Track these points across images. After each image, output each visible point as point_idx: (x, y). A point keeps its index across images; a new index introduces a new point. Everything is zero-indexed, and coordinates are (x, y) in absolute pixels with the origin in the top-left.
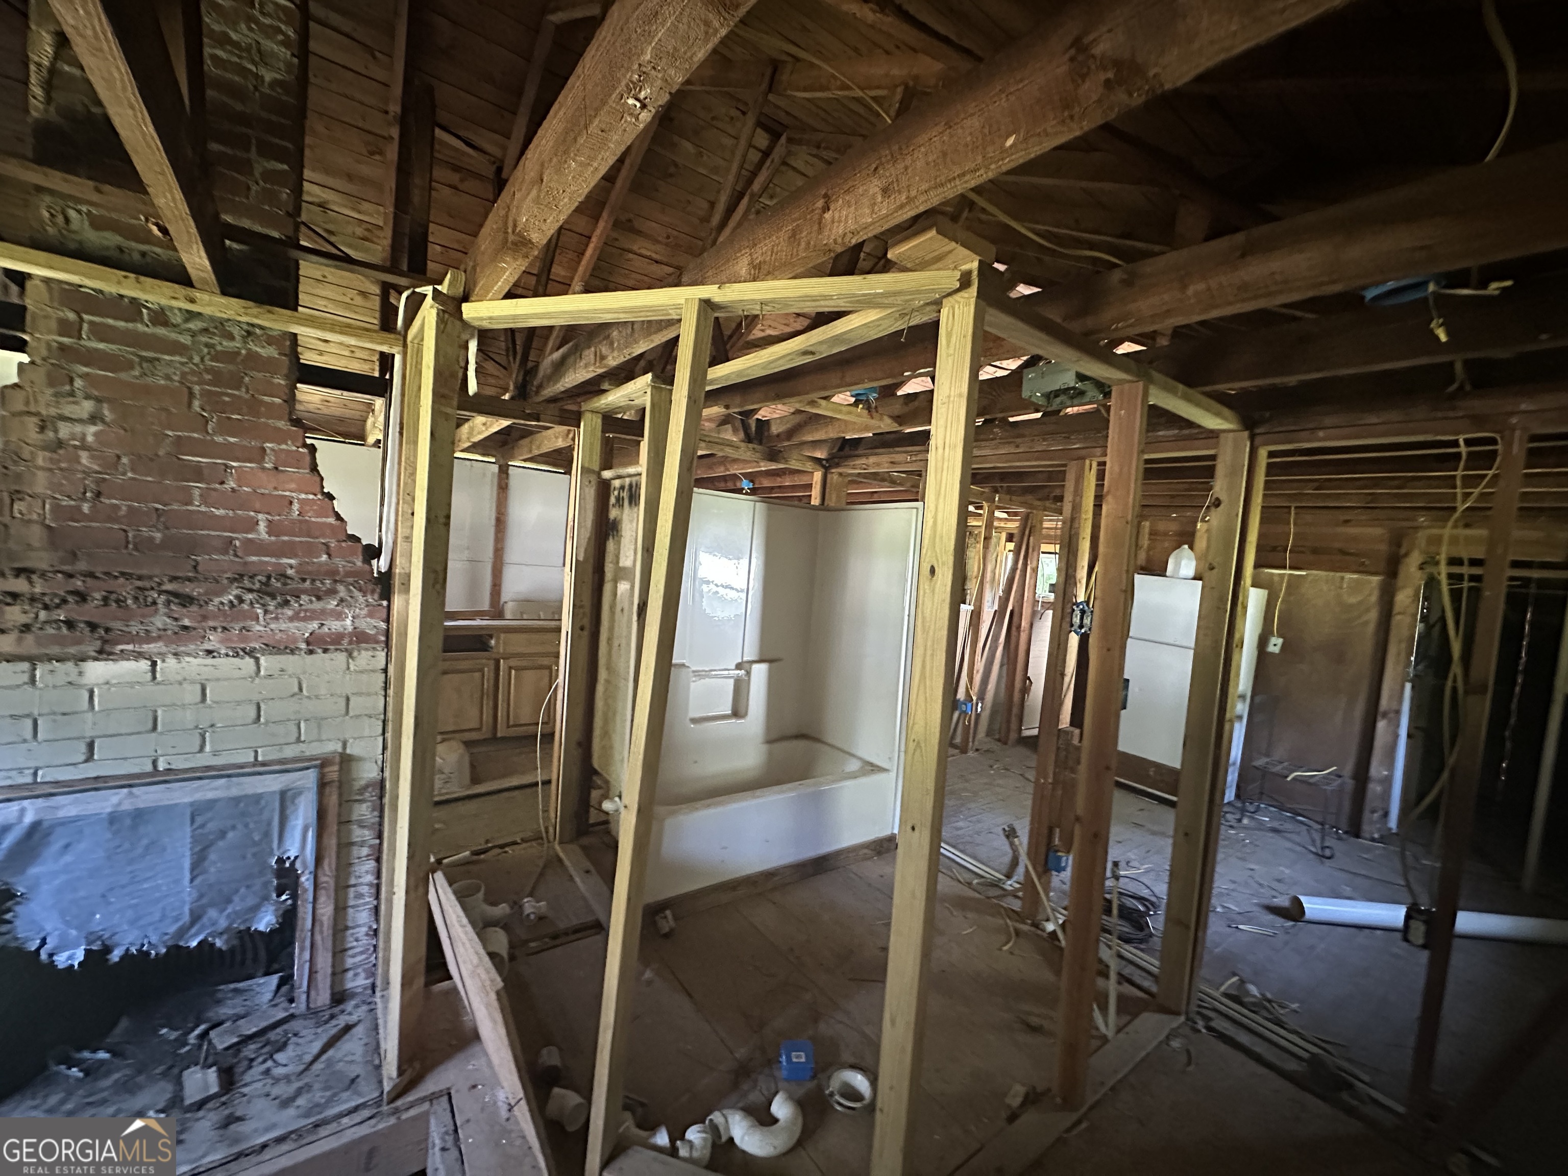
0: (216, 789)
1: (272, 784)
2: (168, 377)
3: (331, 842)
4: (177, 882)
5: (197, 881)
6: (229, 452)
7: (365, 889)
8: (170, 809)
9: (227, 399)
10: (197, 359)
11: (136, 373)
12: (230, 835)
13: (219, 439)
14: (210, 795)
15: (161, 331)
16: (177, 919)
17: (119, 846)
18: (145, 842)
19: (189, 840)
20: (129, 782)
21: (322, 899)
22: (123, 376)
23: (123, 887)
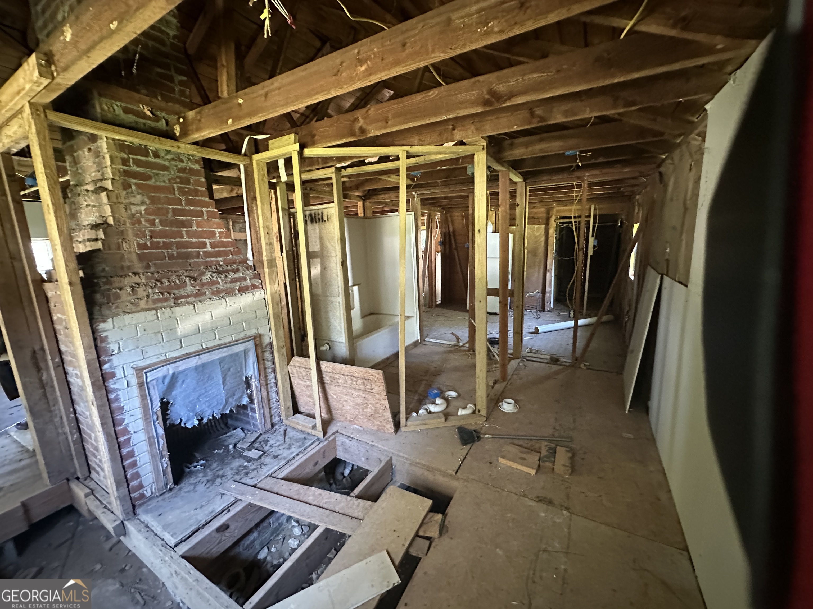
0: (224, 352)
1: (240, 348)
2: (164, 182)
3: (262, 367)
4: (219, 389)
5: (225, 388)
6: (191, 213)
7: (273, 385)
8: (212, 361)
9: (187, 190)
10: (173, 173)
11: (153, 180)
12: (231, 370)
13: (187, 208)
14: (224, 355)
15: (157, 160)
16: (221, 404)
17: (199, 379)
18: (207, 376)
19: (220, 373)
20: (197, 354)
21: (263, 389)
22: (149, 182)
23: (203, 394)
